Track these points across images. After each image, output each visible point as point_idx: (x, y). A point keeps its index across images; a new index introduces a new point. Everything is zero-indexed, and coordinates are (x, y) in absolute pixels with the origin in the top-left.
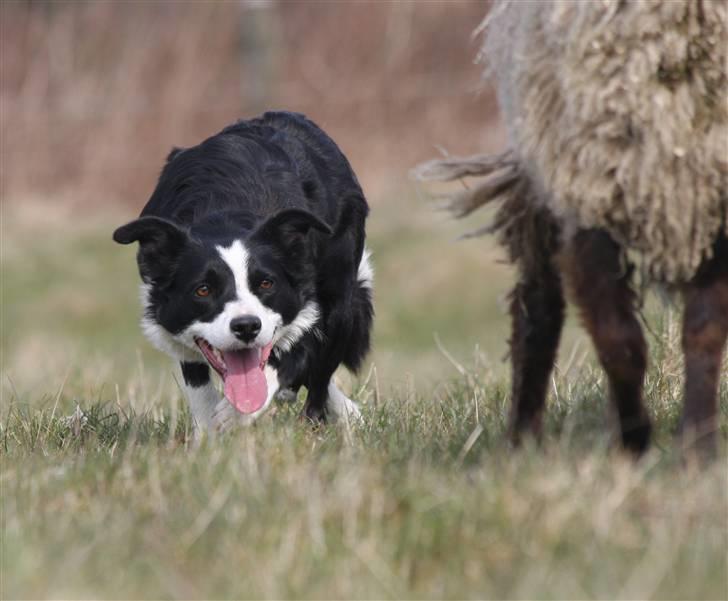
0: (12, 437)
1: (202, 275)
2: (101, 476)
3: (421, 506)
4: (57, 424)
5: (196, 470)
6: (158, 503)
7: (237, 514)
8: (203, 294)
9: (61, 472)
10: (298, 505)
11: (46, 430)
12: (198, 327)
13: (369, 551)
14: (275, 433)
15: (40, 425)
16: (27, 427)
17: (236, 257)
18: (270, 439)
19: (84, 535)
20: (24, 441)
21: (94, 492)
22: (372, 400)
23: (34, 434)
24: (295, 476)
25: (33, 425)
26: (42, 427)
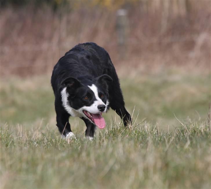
0: (49, 144)
1: (85, 94)
2: (76, 156)
3: (172, 165)
4: (63, 140)
5: (104, 154)
6: (93, 164)
7: (117, 167)
8: (86, 99)
9: (64, 154)
10: (135, 165)
11: (59, 142)
12: (85, 108)
13: (156, 178)
14: (128, 143)
15: (58, 140)
16: (54, 141)
17: (94, 88)
18: (127, 145)
19: (71, 173)
20: (53, 145)
21: (74, 160)
22: (157, 133)
23: (56, 143)
24: (134, 156)
25: (56, 140)
26: (58, 141)
